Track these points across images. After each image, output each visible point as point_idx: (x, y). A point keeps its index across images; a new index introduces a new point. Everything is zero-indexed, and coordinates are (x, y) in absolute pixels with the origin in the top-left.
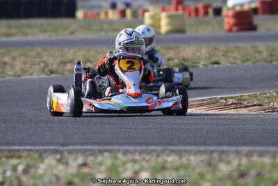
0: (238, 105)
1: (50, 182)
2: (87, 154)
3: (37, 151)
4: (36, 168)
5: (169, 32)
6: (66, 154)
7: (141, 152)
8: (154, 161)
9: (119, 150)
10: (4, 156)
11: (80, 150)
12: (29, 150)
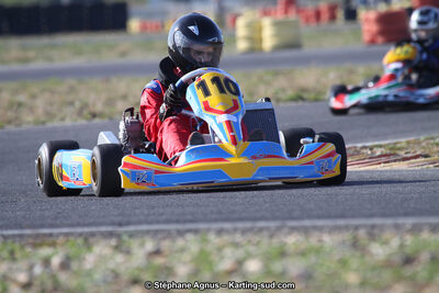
0: (390, 156)
1: (105, 281)
2: (159, 236)
3: (80, 235)
4: (81, 259)
5: (277, 48)
6: (125, 238)
7: (244, 232)
8: (266, 244)
9: (208, 230)
10: (28, 244)
11: (148, 232)
12: (66, 235)
